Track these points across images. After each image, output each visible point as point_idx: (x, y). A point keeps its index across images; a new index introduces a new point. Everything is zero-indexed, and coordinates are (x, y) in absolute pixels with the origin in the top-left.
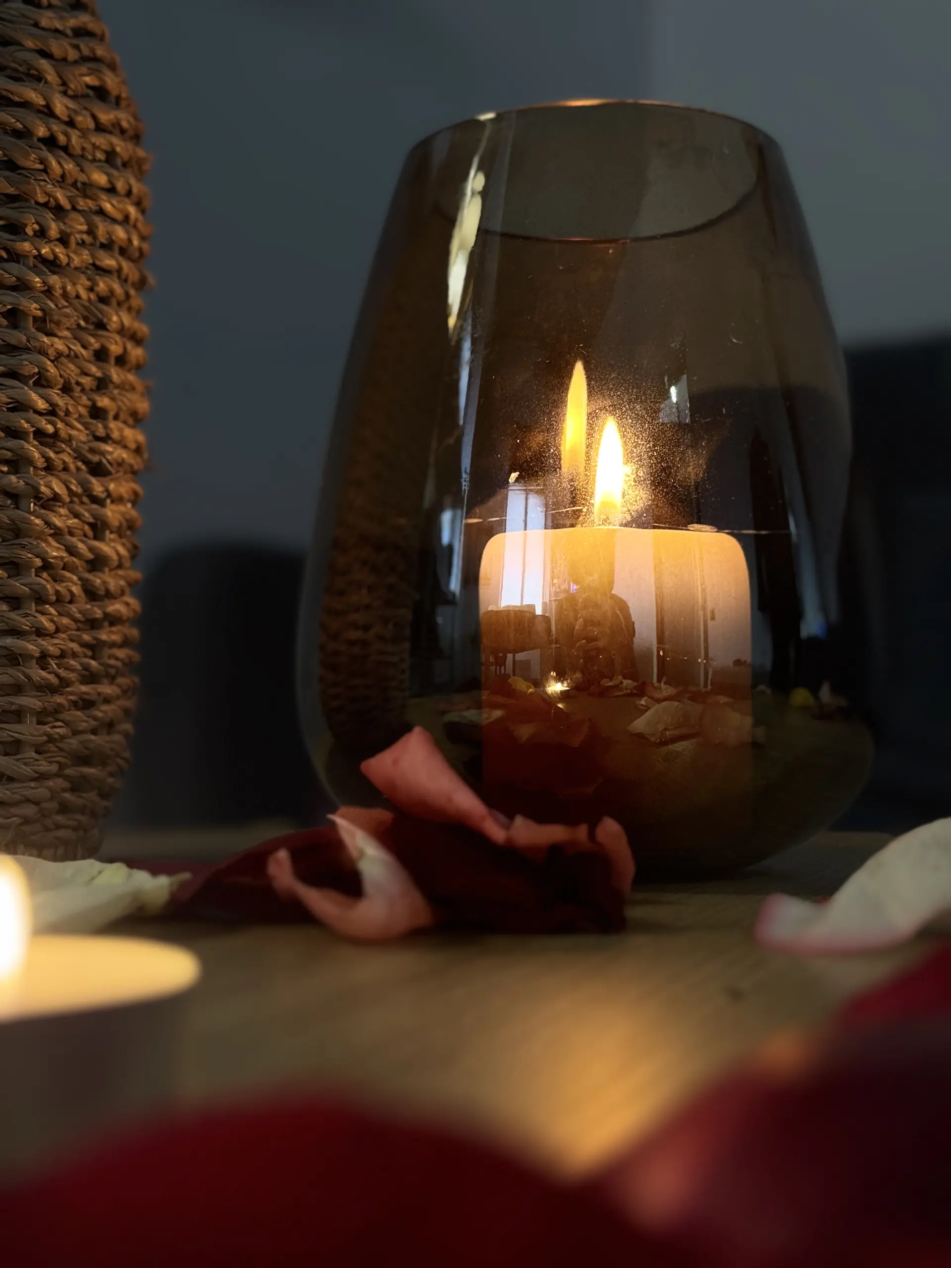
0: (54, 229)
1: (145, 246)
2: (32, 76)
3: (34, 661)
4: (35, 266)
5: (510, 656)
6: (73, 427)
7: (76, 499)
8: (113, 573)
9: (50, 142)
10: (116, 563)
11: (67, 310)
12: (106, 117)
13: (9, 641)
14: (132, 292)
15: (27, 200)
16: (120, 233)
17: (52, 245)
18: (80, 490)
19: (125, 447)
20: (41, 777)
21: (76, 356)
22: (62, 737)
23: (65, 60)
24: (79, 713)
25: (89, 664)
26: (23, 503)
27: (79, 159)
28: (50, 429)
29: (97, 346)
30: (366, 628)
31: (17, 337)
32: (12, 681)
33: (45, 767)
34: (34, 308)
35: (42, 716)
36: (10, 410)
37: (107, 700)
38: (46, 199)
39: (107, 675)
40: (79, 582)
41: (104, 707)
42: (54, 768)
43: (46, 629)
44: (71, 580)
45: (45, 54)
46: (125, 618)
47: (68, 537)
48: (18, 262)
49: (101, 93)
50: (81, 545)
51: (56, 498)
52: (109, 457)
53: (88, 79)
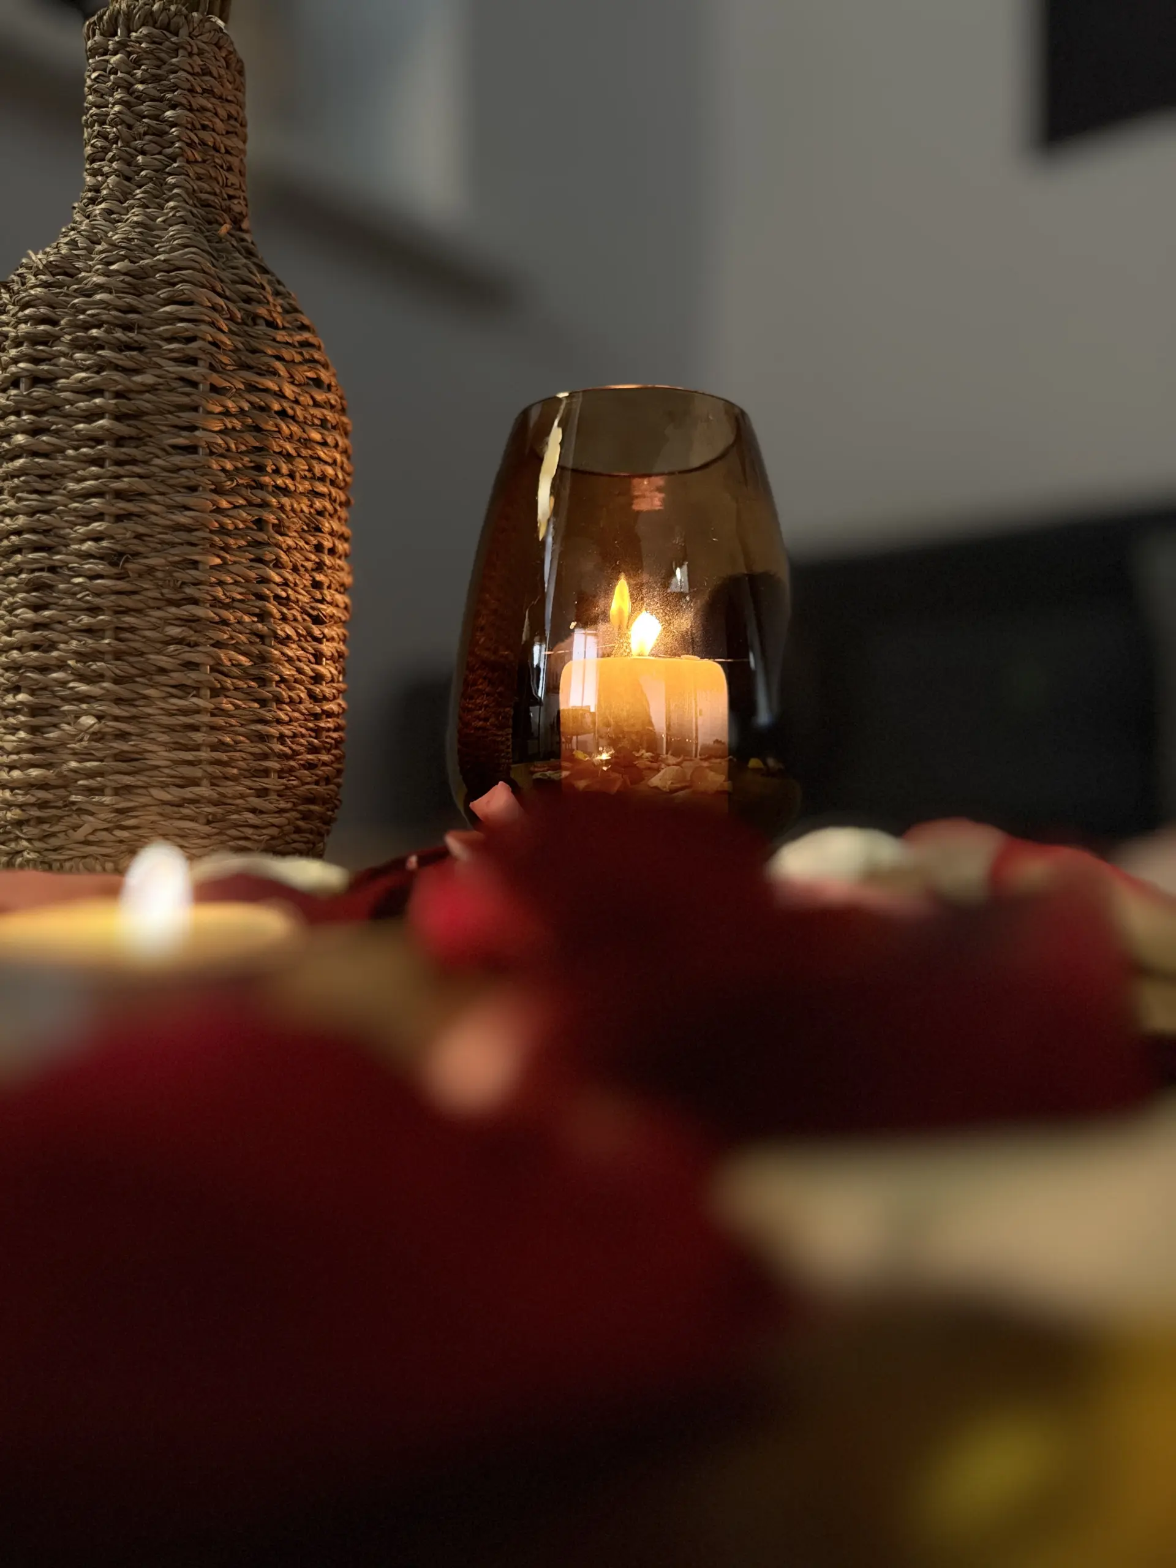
0: (285, 469)
1: (348, 479)
2: (271, 372)
3: (275, 740)
4: (273, 491)
5: (574, 738)
6: (299, 593)
7: (302, 639)
8: (329, 685)
9: (282, 414)
10: (330, 679)
11: (295, 520)
12: (320, 397)
13: (259, 727)
14: (338, 508)
15: (267, 451)
16: (330, 471)
17: (284, 479)
18: (304, 633)
19: (337, 606)
20: (281, 811)
21: (301, 549)
22: (295, 787)
23: (293, 361)
24: (306, 772)
25: (312, 742)
26: (267, 641)
27: (303, 424)
28: (284, 594)
29: (315, 542)
30: (486, 720)
31: (262, 537)
32: (261, 752)
33: (283, 805)
34: (272, 519)
35: (281, 774)
36: (258, 582)
37: (325, 764)
38: (280, 449)
39: (325, 748)
40: (305, 690)
41: (323, 768)
42: (289, 805)
43: (282, 719)
44: (299, 689)
45: (279, 358)
46: (336, 713)
47: (298, 663)
48: (262, 489)
49: (318, 383)
50: (306, 667)
51: (288, 637)
52: (324, 613)
53: (309, 374)
